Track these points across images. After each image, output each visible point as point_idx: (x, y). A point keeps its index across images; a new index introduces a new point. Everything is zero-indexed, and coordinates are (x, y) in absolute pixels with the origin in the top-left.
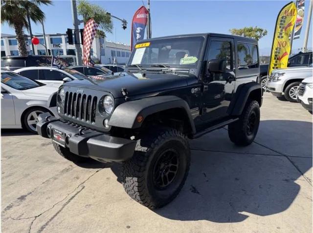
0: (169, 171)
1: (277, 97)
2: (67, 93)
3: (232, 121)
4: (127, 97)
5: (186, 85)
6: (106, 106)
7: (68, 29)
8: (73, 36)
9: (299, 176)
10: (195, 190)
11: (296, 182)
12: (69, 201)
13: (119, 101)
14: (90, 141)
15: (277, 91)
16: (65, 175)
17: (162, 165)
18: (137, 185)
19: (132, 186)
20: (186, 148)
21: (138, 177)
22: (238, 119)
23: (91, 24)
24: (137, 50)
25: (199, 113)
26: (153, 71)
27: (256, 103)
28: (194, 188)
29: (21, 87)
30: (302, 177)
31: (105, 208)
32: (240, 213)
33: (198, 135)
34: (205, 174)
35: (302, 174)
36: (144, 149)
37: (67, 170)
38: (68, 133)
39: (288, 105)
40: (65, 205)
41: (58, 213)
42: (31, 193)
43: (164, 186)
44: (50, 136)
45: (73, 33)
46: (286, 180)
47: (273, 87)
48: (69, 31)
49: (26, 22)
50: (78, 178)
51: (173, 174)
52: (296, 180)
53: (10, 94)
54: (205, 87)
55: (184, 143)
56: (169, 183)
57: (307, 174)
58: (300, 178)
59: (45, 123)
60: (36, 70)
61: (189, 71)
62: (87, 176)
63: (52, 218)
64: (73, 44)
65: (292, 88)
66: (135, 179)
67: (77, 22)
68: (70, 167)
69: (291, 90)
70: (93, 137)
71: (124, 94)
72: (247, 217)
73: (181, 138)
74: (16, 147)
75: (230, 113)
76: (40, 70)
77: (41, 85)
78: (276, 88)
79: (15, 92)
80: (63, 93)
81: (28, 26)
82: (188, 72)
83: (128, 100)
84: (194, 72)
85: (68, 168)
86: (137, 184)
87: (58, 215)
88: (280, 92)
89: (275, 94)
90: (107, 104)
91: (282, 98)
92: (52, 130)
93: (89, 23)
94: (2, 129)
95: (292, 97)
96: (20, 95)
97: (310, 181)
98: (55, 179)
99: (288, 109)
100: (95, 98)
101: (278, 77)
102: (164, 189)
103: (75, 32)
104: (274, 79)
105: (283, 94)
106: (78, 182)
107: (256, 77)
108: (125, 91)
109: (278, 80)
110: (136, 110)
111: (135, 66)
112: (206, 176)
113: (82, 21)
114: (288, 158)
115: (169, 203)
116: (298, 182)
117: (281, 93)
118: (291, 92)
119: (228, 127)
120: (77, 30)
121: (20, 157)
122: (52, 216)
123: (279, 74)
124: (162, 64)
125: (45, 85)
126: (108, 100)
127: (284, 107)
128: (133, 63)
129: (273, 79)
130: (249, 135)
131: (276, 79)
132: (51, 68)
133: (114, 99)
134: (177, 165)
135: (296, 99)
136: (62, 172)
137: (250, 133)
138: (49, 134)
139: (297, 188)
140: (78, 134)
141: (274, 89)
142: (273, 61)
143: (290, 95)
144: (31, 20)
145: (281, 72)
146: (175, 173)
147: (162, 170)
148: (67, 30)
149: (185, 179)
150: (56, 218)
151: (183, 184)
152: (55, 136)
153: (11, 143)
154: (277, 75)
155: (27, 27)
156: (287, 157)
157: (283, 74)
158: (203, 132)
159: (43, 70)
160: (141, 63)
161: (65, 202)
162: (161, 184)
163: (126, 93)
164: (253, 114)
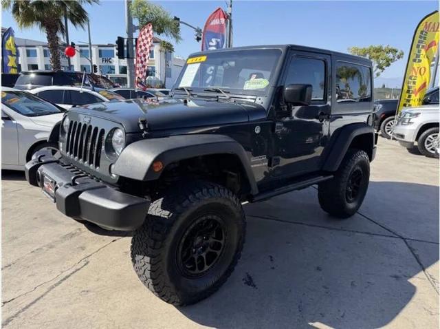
0: (209, 249)
1: (408, 149)
2: (72, 122)
3: (322, 178)
4: (145, 132)
5: (247, 120)
6: (114, 144)
7: (119, 38)
8: (125, 49)
9: (418, 272)
10: (249, 281)
11: (411, 281)
12: (60, 283)
13: (134, 137)
14: (84, 196)
15: (406, 139)
16: (67, 243)
17: (198, 240)
18: (149, 268)
19: (143, 269)
20: (238, 215)
21: (152, 257)
22: (332, 176)
23: (148, 31)
24: (189, 66)
25: (267, 164)
26: (205, 97)
27: (364, 155)
28: (250, 278)
30: (422, 274)
31: (108, 298)
32: (310, 324)
33: (262, 197)
34: (271, 257)
35: (424, 270)
36: (165, 214)
37: (72, 235)
39: (422, 160)
40: (53, 287)
41: (38, 299)
42: (10, 265)
43: (197, 271)
44: (39, 184)
45: (125, 43)
46: (396, 277)
47: (401, 133)
48: (120, 41)
49: (62, 26)
50: (83, 248)
51: (215, 255)
52: (411, 277)
53: (14, 122)
54: (278, 124)
55: (233, 208)
56: (206, 267)
57: (430, 270)
58: (418, 275)
59: (35, 164)
61: (255, 99)
62: (98, 246)
63: (27, 307)
64: (123, 58)
65: (430, 136)
66: (147, 259)
67: (131, 29)
68: (78, 231)
69: (427, 139)
71: (142, 127)
73: (229, 200)
74: (13, 197)
75: (321, 167)
77: (62, 110)
78: (406, 134)
79: (21, 119)
81: (65, 31)
82: (253, 101)
83: (147, 137)
84: (262, 101)
85: (74, 232)
86: (148, 266)
87: (38, 302)
88: (411, 141)
89: (404, 143)
90: (117, 142)
91: (414, 150)
92: (43, 176)
93: (146, 30)
94: (2, 170)
95: (429, 149)
96: (27, 123)
97: (433, 281)
98: (51, 247)
99: (421, 167)
100: (103, 131)
101: (410, 119)
102: (197, 276)
103: (127, 42)
104: (404, 121)
105: (416, 144)
106: (83, 254)
107: (367, 116)
108: (144, 122)
109: (409, 122)
110: (153, 152)
111: (182, 89)
112: (272, 260)
113: (137, 28)
114: (406, 243)
115: (206, 298)
116: (414, 281)
117: (413, 143)
118: (428, 143)
119: (318, 187)
120: (130, 39)
121: (13, 211)
122: (28, 303)
123: (411, 115)
124: (218, 88)
126: (119, 135)
127: (414, 163)
128: (182, 85)
129: (402, 121)
130: (350, 202)
131: (407, 121)
132: (81, 89)
133: (126, 133)
134: (222, 242)
135: (434, 152)
136: (65, 237)
137: (351, 200)
138: (39, 180)
139: (412, 291)
140: (70, 184)
141: (402, 136)
142: (405, 96)
143: (426, 146)
145: (414, 112)
146: (219, 253)
147: (196, 247)
148: (117, 39)
149: (234, 263)
150: (32, 307)
151: (230, 271)
152: (45, 184)
153: (8, 191)
154: (408, 116)
155: (63, 33)
156: (404, 240)
157: (417, 115)
158: (269, 194)
159: (70, 91)
161: (53, 283)
162: (193, 269)
163: (144, 126)
164: (358, 171)
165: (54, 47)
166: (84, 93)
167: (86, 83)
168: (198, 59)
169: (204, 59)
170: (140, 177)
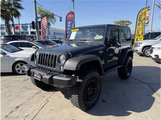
0: (92, 92)
1: (139, 55)
2: (40, 54)
3: (120, 66)
4: (71, 55)
6: (61, 60)
7: (32, 21)
8: (35, 25)
10: (104, 101)
11: (153, 96)
12: (42, 108)
13: (68, 57)
14: (54, 77)
15: (139, 52)
16: (38, 95)
17: (89, 89)
18: (78, 99)
19: (75, 99)
20: (100, 80)
21: (78, 95)
22: (122, 65)
23: (45, 19)
25: (104, 63)
26: (81, 42)
27: (131, 58)
28: (103, 100)
29: (12, 51)
30: (155, 94)
31: (61, 111)
32: (127, 111)
33: (104, 74)
34: (108, 93)
35: (155, 92)
36: (81, 81)
37: (38, 93)
38: (42, 74)
39: (145, 58)
40: (40, 110)
41: (37, 114)
42: (21, 105)
43: (90, 99)
44: (32, 76)
45: (35, 23)
46: (148, 95)
47: (136, 50)
48: (33, 23)
50: (44, 97)
51: (94, 93)
52: (152, 95)
53: (7, 55)
54: (107, 50)
55: (98, 77)
56: (92, 97)
57: (157, 92)
58: (154, 94)
59: (29, 69)
60: (18, 43)
61: (99, 42)
62: (49, 96)
63: (34, 117)
64: (35, 29)
65: (146, 50)
66: (77, 96)
67: (37, 18)
68: (40, 91)
69: (145, 51)
70: (56, 75)
71: (70, 54)
72: (131, 113)
73: (97, 75)
74: (10, 82)
75: (119, 63)
76: (20, 42)
77: (21, 50)
78: (138, 50)
79: (9, 54)
80: (37, 54)
82: (98, 43)
83: (72, 57)
84: (102, 43)
85: (39, 92)
87: (37, 115)
88: (140, 52)
89: (138, 53)
90: (62, 59)
91: (141, 55)
92: (33, 73)
93: (44, 19)
94: (1, 73)
95: (146, 54)
96: (12, 55)
97: (159, 95)
98: (33, 97)
99: (144, 60)
101: (139, 45)
102: (90, 101)
103: (36, 23)
104: (137, 46)
105: (142, 53)
106: (45, 99)
107: (130, 45)
108: (71, 52)
109: (139, 46)
112: (108, 94)
113: (40, 17)
114: (148, 85)
115: (92, 107)
117: (141, 53)
118: (146, 52)
119: (118, 70)
120: (37, 22)
121: (13, 87)
122: (34, 116)
123: (139, 43)
124: (85, 39)
125: (24, 50)
126: (62, 57)
127: (142, 59)
130: (128, 73)
131: (138, 46)
132: (26, 41)
133: (66, 56)
134: (95, 89)
135: (148, 55)
136: (36, 93)
137: (128, 72)
139: (154, 99)
140: (48, 74)
141: (137, 51)
142: (136, 37)
143: (145, 53)
144: (14, 17)
145: (140, 42)
146: (95, 92)
147: (88, 91)
148: (32, 22)
149: (99, 96)
150: (36, 117)
151: (98, 98)
152: (34, 75)
153: (7, 80)
154: (138, 44)
156: (147, 84)
157: (141, 43)
158: (107, 72)
159: (21, 42)
160: (75, 39)
161: (40, 108)
162: (88, 98)
164: (129, 63)
165: (8, 26)
166: (27, 43)
167: (27, 39)
168: (76, 30)
169: (78, 30)
170: (74, 69)
